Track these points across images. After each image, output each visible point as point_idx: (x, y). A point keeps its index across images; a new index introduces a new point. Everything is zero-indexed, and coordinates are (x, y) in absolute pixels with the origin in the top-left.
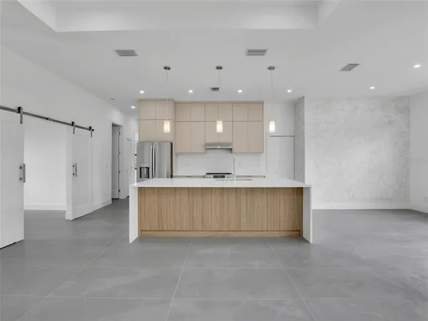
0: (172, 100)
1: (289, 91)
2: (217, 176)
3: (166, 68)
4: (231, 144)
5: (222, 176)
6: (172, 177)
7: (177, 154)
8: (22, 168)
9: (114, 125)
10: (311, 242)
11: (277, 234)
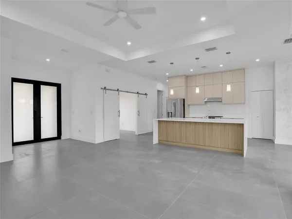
0: (185, 75)
1: (258, 60)
2: (210, 117)
3: (171, 64)
4: (221, 98)
5: (213, 117)
6: (184, 117)
7: (189, 105)
8: (119, 112)
9: (158, 91)
10: (245, 156)
11: (227, 150)
